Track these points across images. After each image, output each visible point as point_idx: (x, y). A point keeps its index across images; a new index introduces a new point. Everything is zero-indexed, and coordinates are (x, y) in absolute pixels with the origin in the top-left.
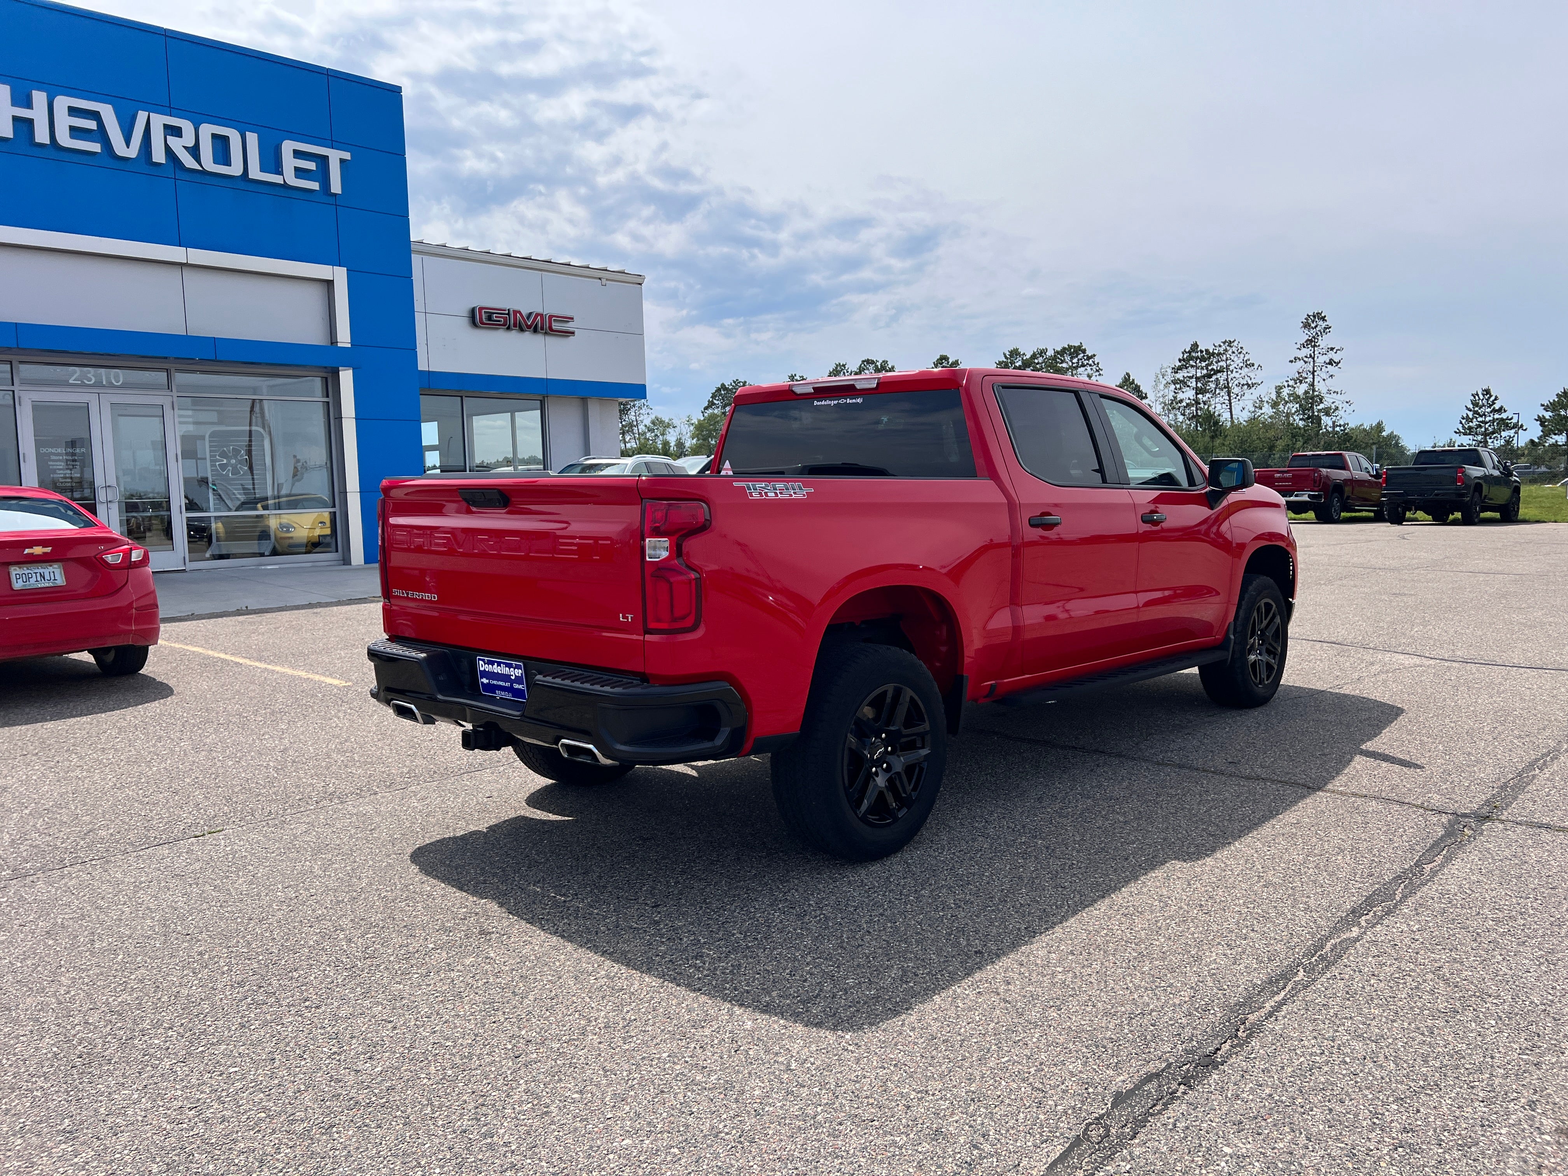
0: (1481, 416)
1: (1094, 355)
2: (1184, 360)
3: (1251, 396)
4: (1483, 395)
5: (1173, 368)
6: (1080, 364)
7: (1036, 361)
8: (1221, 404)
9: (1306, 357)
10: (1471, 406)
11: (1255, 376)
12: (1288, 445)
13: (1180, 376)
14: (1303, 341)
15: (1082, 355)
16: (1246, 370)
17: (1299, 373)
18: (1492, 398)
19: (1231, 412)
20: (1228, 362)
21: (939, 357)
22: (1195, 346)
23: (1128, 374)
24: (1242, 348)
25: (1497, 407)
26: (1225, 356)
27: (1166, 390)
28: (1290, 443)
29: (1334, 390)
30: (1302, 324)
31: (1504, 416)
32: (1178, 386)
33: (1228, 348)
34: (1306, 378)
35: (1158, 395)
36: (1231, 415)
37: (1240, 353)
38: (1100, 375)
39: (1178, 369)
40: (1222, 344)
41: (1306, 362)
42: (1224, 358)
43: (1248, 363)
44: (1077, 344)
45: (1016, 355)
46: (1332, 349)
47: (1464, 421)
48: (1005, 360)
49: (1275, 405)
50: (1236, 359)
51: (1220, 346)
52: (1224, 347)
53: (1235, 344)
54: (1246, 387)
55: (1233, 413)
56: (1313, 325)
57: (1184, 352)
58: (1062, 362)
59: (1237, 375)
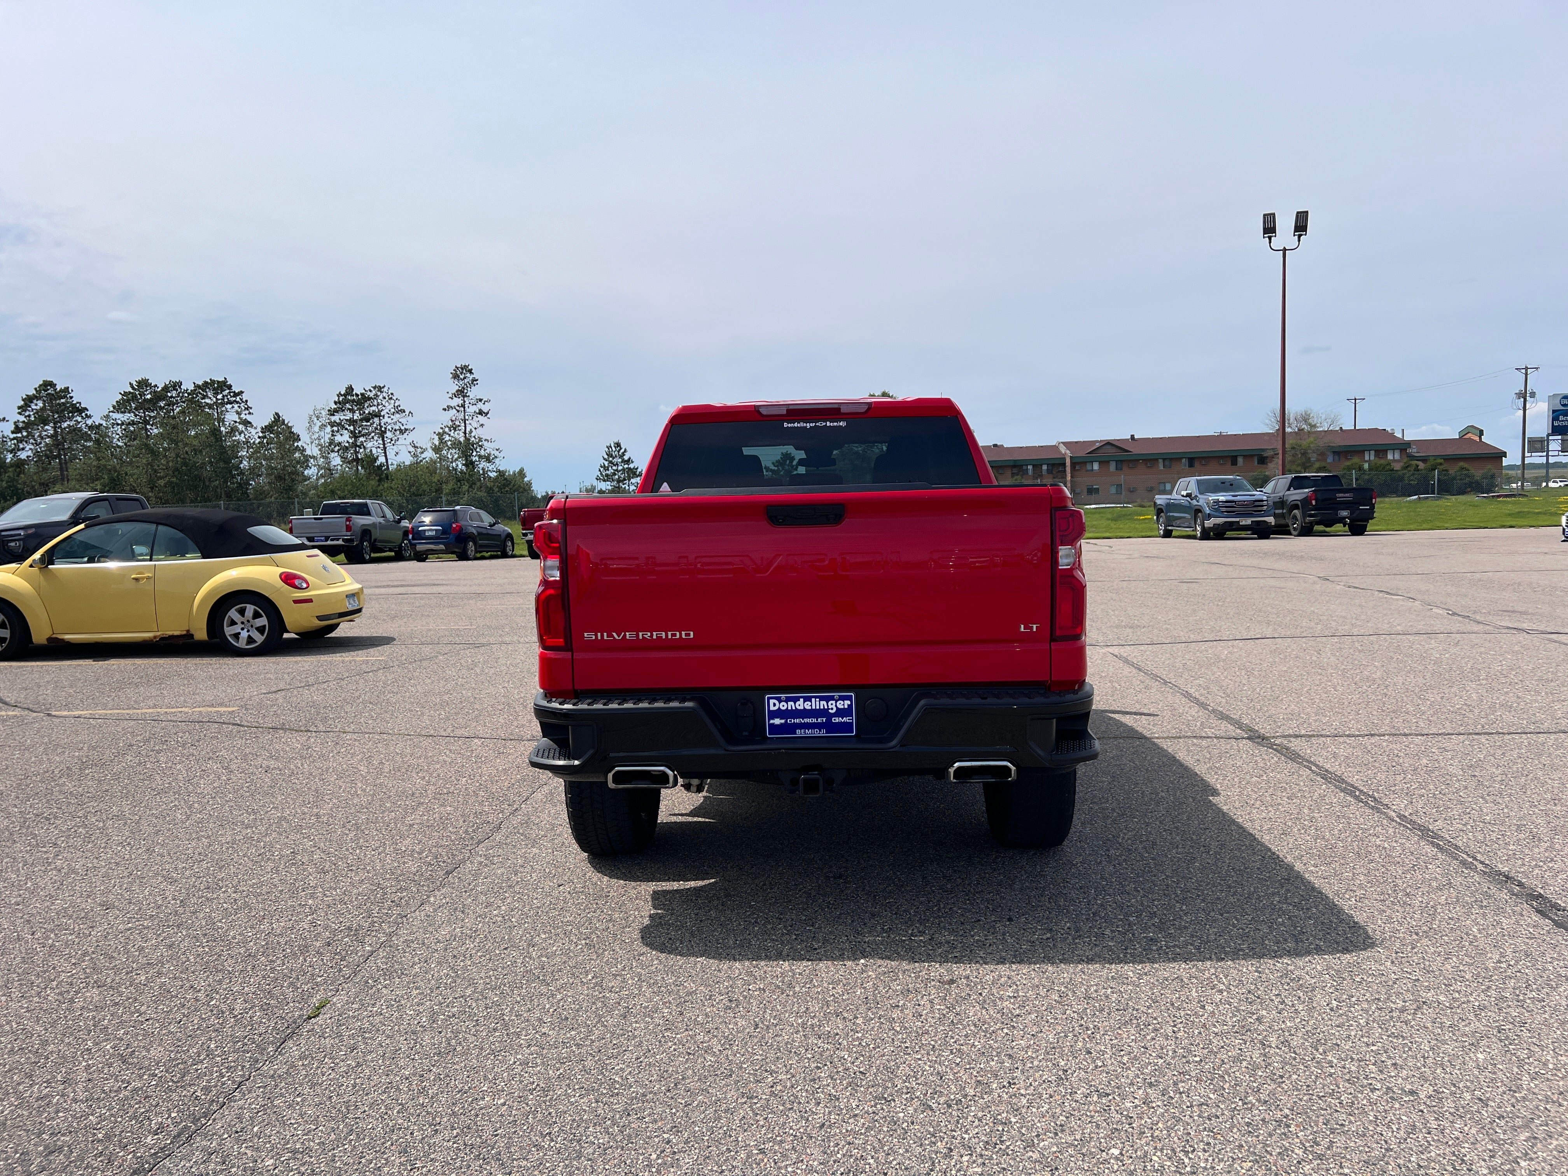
0: (615, 465)
1: (242, 392)
2: (340, 403)
3: (404, 441)
4: (615, 447)
5: (329, 411)
6: (226, 400)
7: (169, 394)
8: (376, 448)
9: (458, 406)
10: (606, 457)
11: (407, 422)
12: (454, 489)
13: (336, 418)
14: (454, 391)
15: (228, 391)
16: (397, 415)
17: (452, 421)
18: (622, 451)
19: (386, 456)
20: (379, 407)
21: (41, 382)
22: (350, 390)
23: (277, 414)
24: (392, 394)
25: (626, 458)
26: (375, 401)
27: (322, 434)
28: (455, 486)
29: (484, 438)
30: (451, 376)
31: (632, 466)
32: (335, 429)
33: (379, 393)
34: (459, 426)
35: (313, 437)
36: (387, 459)
37: (391, 399)
38: (250, 413)
39: (334, 412)
40: (372, 389)
41: (458, 411)
42: (375, 403)
43: (399, 409)
44: (221, 379)
45: (146, 386)
46: (481, 400)
47: (602, 469)
48: (132, 391)
49: (437, 450)
50: (387, 404)
51: (371, 391)
52: (374, 392)
53: (385, 389)
54: (398, 432)
55: (388, 457)
56: (462, 377)
57: (339, 395)
58: (204, 397)
59: (389, 421)
